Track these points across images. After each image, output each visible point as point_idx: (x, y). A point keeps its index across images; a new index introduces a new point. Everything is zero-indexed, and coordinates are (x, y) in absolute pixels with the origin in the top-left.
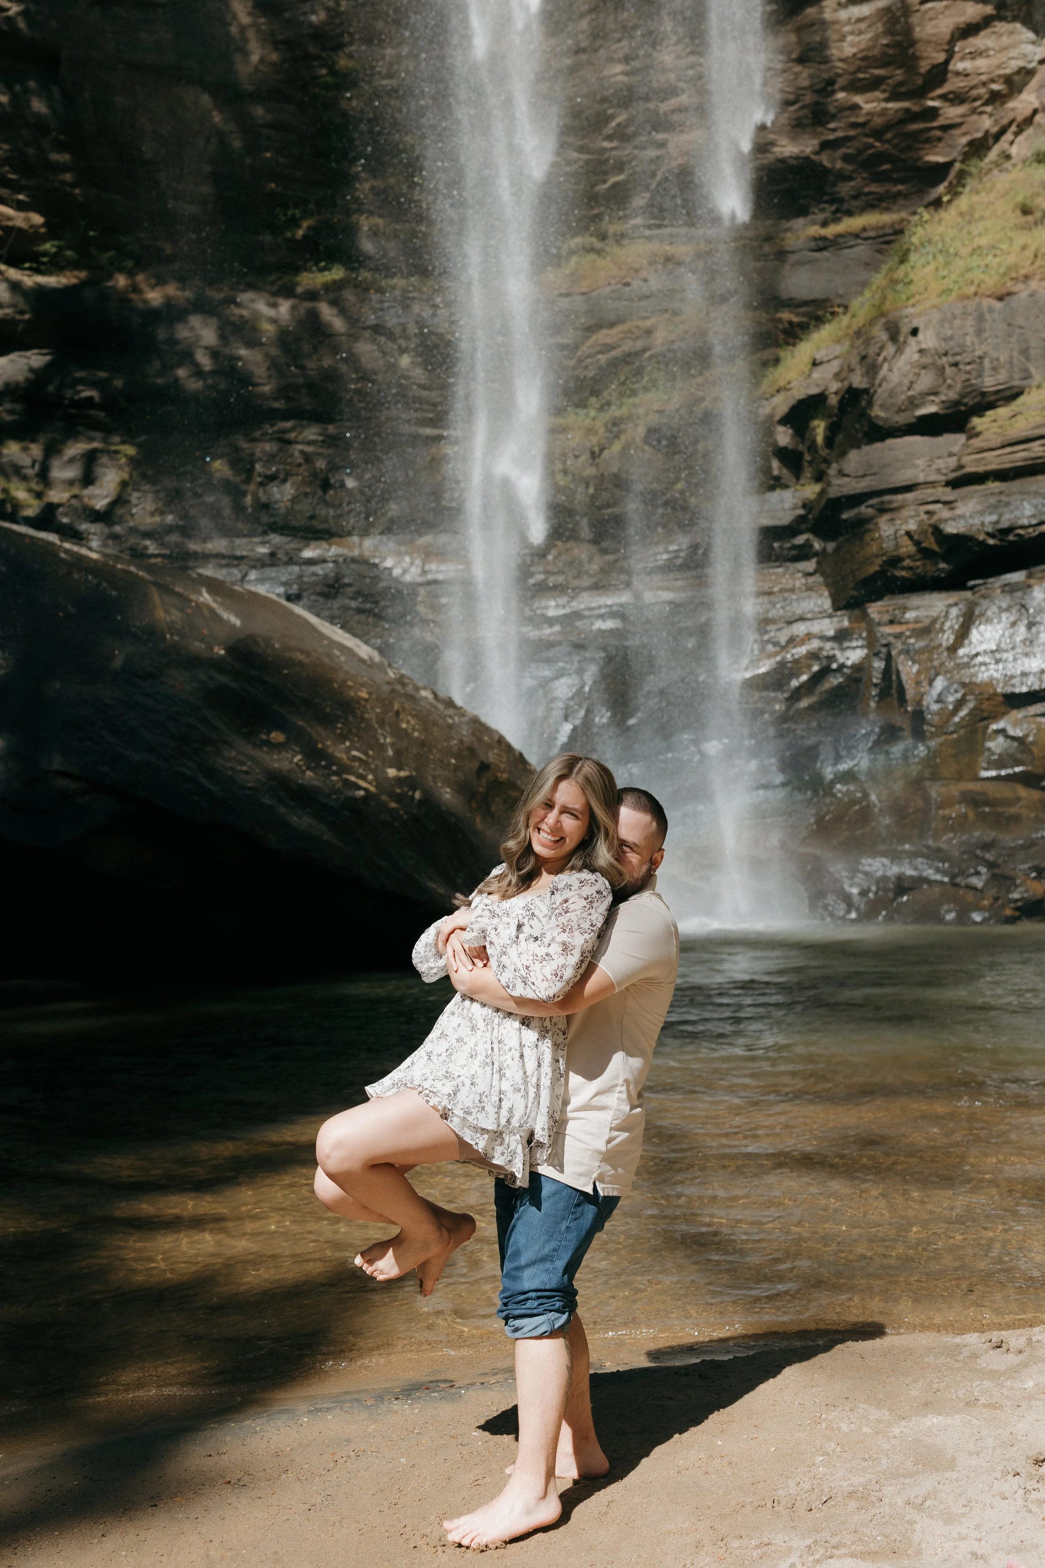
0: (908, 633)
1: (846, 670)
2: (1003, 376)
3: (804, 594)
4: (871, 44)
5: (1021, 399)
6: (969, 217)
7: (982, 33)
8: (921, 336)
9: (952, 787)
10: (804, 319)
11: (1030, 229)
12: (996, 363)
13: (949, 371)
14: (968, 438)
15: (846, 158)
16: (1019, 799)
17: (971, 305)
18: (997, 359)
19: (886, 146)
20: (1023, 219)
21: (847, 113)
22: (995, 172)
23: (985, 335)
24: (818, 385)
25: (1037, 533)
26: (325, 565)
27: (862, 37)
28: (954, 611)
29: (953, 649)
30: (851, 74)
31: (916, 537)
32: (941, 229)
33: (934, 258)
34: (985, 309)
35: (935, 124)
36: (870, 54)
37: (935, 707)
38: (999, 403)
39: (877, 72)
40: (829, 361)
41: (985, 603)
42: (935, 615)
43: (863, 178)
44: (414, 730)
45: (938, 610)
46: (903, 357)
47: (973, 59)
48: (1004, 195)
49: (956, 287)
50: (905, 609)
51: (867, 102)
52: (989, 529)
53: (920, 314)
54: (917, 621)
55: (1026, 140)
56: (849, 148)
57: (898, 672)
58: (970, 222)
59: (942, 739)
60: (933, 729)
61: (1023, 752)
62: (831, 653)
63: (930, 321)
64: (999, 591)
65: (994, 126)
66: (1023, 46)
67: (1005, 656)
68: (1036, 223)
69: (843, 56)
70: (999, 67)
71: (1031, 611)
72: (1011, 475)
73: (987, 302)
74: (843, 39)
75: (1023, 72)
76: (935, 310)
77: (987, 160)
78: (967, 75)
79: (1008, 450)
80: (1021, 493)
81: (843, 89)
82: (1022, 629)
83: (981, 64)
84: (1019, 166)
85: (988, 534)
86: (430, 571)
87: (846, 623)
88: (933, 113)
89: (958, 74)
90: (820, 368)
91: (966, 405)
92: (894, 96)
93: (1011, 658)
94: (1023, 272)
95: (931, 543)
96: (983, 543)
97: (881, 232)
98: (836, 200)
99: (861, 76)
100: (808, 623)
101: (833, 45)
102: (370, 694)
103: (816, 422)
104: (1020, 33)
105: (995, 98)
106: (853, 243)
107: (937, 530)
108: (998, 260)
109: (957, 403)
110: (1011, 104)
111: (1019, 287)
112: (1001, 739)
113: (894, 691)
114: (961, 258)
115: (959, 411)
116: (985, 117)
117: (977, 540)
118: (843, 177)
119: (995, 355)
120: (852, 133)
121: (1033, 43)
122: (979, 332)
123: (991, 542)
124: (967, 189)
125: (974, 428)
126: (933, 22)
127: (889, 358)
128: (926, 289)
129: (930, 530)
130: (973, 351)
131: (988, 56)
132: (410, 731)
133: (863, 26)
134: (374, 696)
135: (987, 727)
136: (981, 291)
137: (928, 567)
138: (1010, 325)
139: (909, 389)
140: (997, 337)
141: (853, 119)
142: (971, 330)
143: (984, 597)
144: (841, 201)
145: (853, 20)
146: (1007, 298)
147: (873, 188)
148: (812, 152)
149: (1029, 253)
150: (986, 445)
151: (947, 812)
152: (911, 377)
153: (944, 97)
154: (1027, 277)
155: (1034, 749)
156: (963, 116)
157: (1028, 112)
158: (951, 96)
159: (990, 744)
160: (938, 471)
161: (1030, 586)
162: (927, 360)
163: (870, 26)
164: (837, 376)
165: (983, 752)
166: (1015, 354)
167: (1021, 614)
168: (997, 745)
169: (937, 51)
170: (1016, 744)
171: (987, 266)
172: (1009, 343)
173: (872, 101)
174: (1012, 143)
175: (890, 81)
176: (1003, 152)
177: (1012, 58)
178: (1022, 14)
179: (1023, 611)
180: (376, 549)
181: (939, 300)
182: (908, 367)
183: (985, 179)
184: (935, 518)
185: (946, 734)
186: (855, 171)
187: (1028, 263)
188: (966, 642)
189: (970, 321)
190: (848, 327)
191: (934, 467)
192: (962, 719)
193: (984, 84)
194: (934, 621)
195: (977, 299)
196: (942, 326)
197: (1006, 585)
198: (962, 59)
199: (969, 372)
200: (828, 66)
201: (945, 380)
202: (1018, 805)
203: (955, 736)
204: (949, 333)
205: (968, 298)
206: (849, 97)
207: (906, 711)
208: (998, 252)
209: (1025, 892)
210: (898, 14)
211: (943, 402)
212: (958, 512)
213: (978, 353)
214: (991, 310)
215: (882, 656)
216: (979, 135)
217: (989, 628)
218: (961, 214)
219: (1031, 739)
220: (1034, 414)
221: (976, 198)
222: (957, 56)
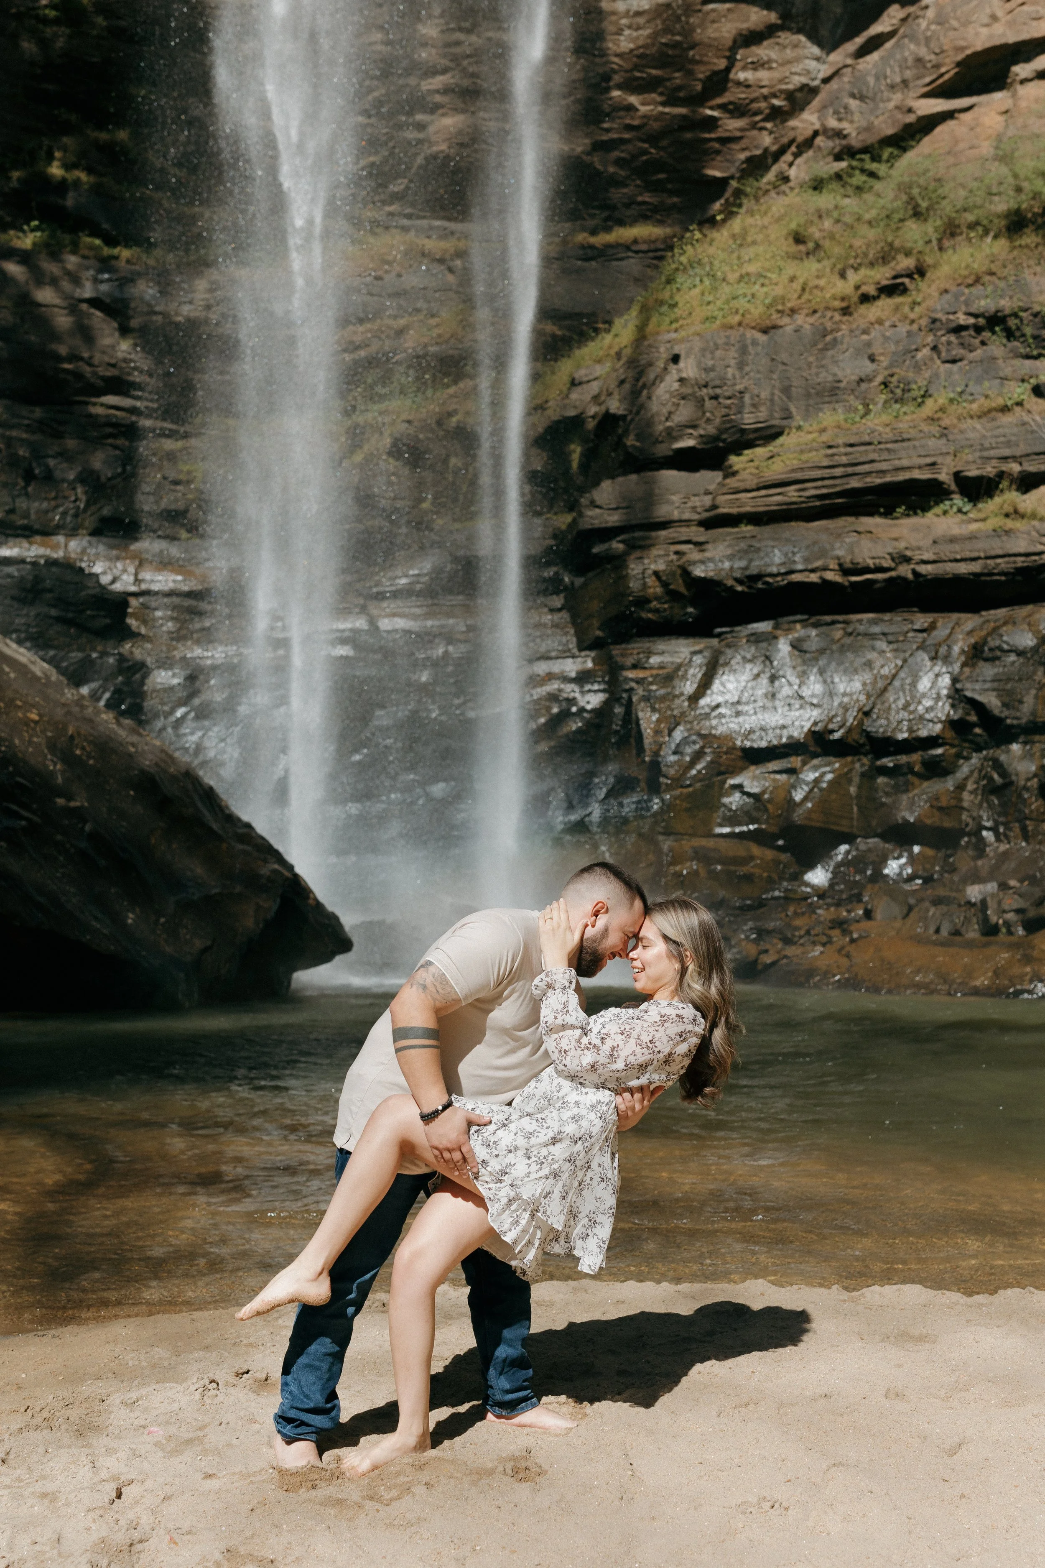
0: (650, 679)
1: (585, 715)
2: (763, 414)
3: (549, 632)
4: (649, 41)
5: (781, 440)
6: (741, 240)
7: (765, 43)
8: (682, 364)
9: (684, 842)
10: (568, 334)
11: (802, 259)
12: (757, 399)
13: (708, 404)
14: (726, 477)
15: (620, 162)
16: (752, 858)
17: (734, 335)
18: (758, 396)
19: (662, 153)
20: (794, 248)
21: (622, 113)
22: (773, 194)
23: (747, 369)
24: (575, 407)
25: (785, 582)
26: (21, 566)
27: (641, 32)
28: (698, 660)
29: (695, 698)
30: (626, 71)
31: (664, 578)
32: (711, 250)
33: (701, 281)
34: (749, 342)
35: (713, 135)
36: (648, 52)
37: (673, 758)
38: (758, 442)
39: (654, 72)
40: (589, 381)
41: (729, 652)
42: (679, 661)
43: (637, 186)
44: (89, 757)
45: (683, 656)
46: (662, 385)
47: (755, 69)
48: (778, 220)
49: (721, 314)
50: (649, 653)
51: (643, 104)
52: (738, 575)
53: (681, 341)
54: (661, 667)
55: (806, 163)
56: (622, 151)
57: (638, 720)
58: (741, 245)
59: (677, 792)
60: (669, 782)
61: (757, 809)
62: (572, 695)
63: (691, 349)
64: (744, 640)
65: (774, 144)
66: (807, 61)
67: (746, 708)
68: (808, 254)
69: (618, 51)
70: (782, 81)
71: (775, 663)
72: (765, 519)
73: (751, 334)
74: (619, 32)
75: (806, 89)
76: (697, 338)
77: (765, 180)
78: (748, 86)
79: (763, 492)
80: (774, 539)
81: (619, 87)
82: (764, 681)
83: (763, 75)
84: (797, 190)
85: (736, 580)
86: (143, 581)
87: (590, 665)
88: (711, 123)
89: (739, 83)
90: (579, 389)
91: (724, 441)
92: (670, 101)
93: (752, 712)
94: (789, 305)
95: (679, 586)
96: (731, 589)
97: (653, 247)
98: (607, 206)
99: (638, 74)
100: (551, 662)
101: (609, 37)
102: (40, 715)
103: (572, 447)
104: (804, 47)
105: (776, 115)
106: (623, 255)
107: (685, 573)
108: (765, 289)
109: (716, 439)
110: (792, 123)
111: (786, 320)
112: (737, 796)
113: (632, 740)
114: (728, 283)
115: (717, 447)
116: (765, 133)
117: (725, 585)
118: (615, 182)
119: (756, 392)
120: (626, 136)
121: (818, 59)
122: (741, 365)
123: (739, 588)
124: (743, 210)
125: (731, 467)
126: (715, 25)
127: (648, 384)
128: (690, 314)
129: (679, 571)
130: (735, 384)
131: (771, 68)
132: (84, 758)
133: (641, 20)
134: (45, 719)
135: (724, 782)
136: (746, 321)
137: (676, 611)
138: (773, 360)
139: (667, 419)
140: (758, 372)
141: (628, 121)
142: (732, 362)
143: (729, 646)
144: (613, 208)
145: (631, 13)
146: (773, 331)
147: (647, 197)
148: (583, 152)
149: (797, 286)
150: (742, 486)
151: (678, 868)
152: (669, 407)
153: (723, 107)
154: (793, 311)
155: (769, 806)
156: (742, 130)
157: (809, 133)
158: (731, 107)
159: (726, 800)
160: (694, 508)
161: (776, 638)
162: (687, 390)
163: (648, 21)
164: (596, 398)
165: (719, 808)
166: (777, 392)
167: (765, 666)
168: (734, 800)
169: (718, 57)
170: (752, 800)
171: (753, 295)
172: (771, 379)
173: (649, 104)
174: (791, 165)
175: (668, 84)
176: (782, 173)
177: (796, 74)
178: (808, 27)
179: (768, 663)
180: (84, 551)
181: (703, 326)
182: (667, 396)
183: (762, 201)
184: (685, 559)
185: (682, 787)
186: (628, 177)
187: (796, 295)
188: (709, 692)
189: (733, 353)
190: (610, 347)
191: (690, 504)
192: (699, 772)
193: (765, 98)
194: (679, 667)
195: (741, 329)
196: (704, 356)
197: (752, 634)
198: (744, 68)
199: (728, 407)
200: (604, 59)
201: (704, 413)
202: (752, 864)
203: (691, 789)
204: (710, 363)
205: (731, 327)
206: (624, 96)
207: (644, 761)
208: (767, 282)
209: (738, 953)
210: (679, 12)
211: (701, 436)
212: (708, 554)
213: (739, 387)
214: (755, 343)
215: (624, 702)
216: (758, 152)
217: (732, 678)
218: (734, 236)
219: (766, 796)
220: (791, 456)
221: (750, 221)
222: (738, 65)
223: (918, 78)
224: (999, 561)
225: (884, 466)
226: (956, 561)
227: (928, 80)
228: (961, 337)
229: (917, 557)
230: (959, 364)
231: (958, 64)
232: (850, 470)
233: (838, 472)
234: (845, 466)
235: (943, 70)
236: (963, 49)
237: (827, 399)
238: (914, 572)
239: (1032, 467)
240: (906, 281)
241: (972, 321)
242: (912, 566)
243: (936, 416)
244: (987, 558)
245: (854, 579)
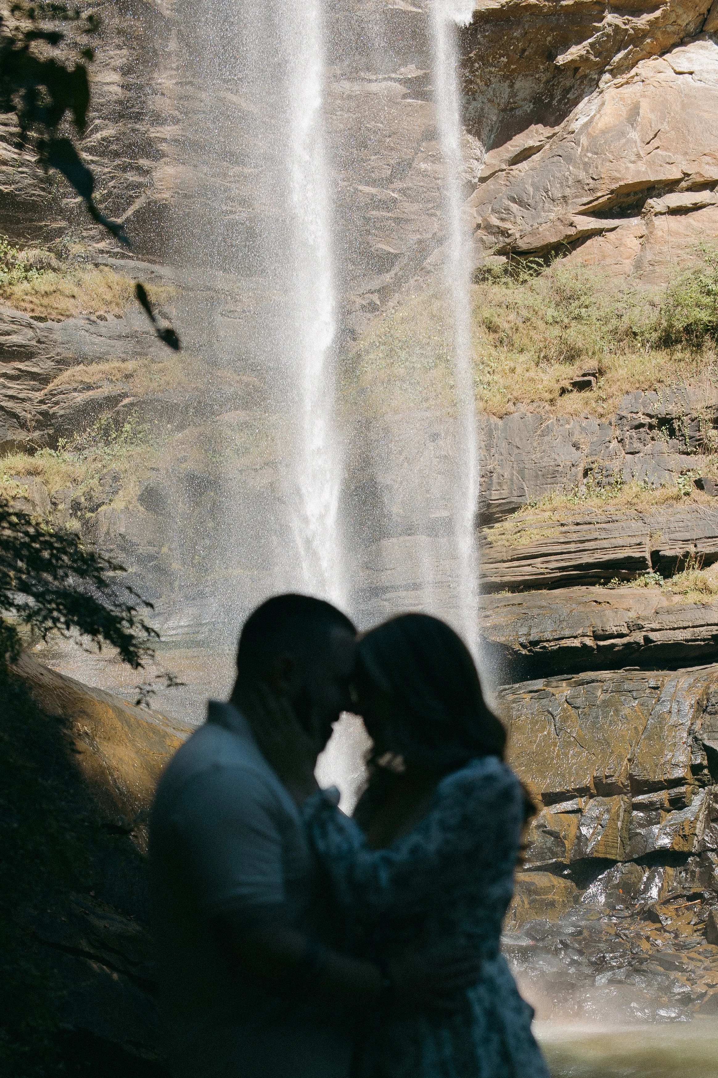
2: (505, 493)
5: (520, 515)
12: (501, 478)
16: (553, 887)
17: (483, 420)
18: (502, 476)
20: (491, 336)
23: (492, 450)
25: (557, 646)
34: (491, 425)
52: (523, 640)
61: (557, 845)
72: (524, 588)
73: (493, 420)
79: (517, 564)
85: (521, 644)
111: (514, 408)
117: (514, 649)
119: (501, 472)
123: (524, 652)
138: (510, 443)
140: (501, 454)
146: (506, 417)
149: (518, 378)
150: (498, 556)
154: (518, 400)
155: (566, 842)
165: (526, 846)
166: (515, 472)
168: (536, 839)
170: (552, 838)
171: (489, 384)
172: (510, 461)
187: (518, 386)
189: (482, 436)
195: (485, 414)
198: (425, 160)
199: (481, 484)
202: (553, 892)
213: (489, 467)
214: (496, 428)
223: (576, 197)
224: (701, 629)
225: (605, 544)
226: (674, 629)
227: (585, 200)
228: (639, 432)
229: (648, 626)
230: (638, 455)
231: (612, 192)
232: (581, 546)
233: (572, 547)
234: (575, 542)
235: (599, 194)
236: (616, 179)
237: (549, 481)
238: (647, 639)
239: (707, 548)
240: (591, 378)
241: (648, 420)
242: (644, 633)
243: (633, 501)
244: (693, 627)
245: (601, 643)
